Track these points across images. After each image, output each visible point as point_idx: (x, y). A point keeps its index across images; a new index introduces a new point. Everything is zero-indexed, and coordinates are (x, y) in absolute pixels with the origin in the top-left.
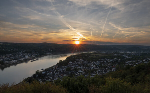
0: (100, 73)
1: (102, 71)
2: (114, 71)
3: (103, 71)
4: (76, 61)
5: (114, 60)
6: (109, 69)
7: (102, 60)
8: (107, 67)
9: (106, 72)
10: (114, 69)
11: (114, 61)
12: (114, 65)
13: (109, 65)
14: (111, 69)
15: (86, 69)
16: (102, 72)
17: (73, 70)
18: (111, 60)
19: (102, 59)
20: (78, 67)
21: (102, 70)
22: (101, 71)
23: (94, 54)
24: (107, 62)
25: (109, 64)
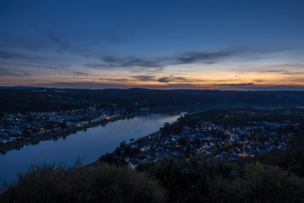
0: (250, 152)
1: (255, 148)
2: (285, 149)
3: (257, 149)
4: (197, 124)
5: (285, 124)
6: (272, 144)
7: (255, 125)
8: (266, 140)
9: (265, 151)
10: (284, 145)
11: (283, 126)
12: (283, 136)
13: (272, 136)
14: (277, 145)
15: (218, 143)
16: (254, 150)
17: (192, 143)
18: (276, 125)
19: (255, 122)
20: (201, 137)
21: (256, 145)
22: (252, 148)
23: (237, 112)
24: (267, 128)
25: (273, 133)
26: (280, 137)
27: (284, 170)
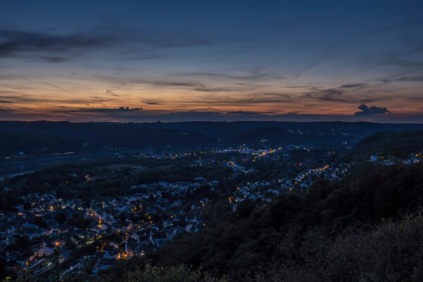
0: (138, 247)
1: (146, 238)
2: (196, 230)
3: (151, 239)
4: (21, 202)
5: (195, 184)
6: (175, 224)
7: (145, 191)
8: (166, 218)
9: (164, 240)
10: (195, 223)
11: (193, 188)
12: (193, 207)
13: (176, 209)
14: (183, 224)
15: (72, 239)
16: (147, 243)
17: (10, 248)
18: (181, 187)
19: (144, 186)
20: (31, 231)
21: (148, 231)
22: (141, 239)
23: (110, 167)
24: (165, 195)
25: (176, 204)
26: (188, 209)
27: (193, 269)
